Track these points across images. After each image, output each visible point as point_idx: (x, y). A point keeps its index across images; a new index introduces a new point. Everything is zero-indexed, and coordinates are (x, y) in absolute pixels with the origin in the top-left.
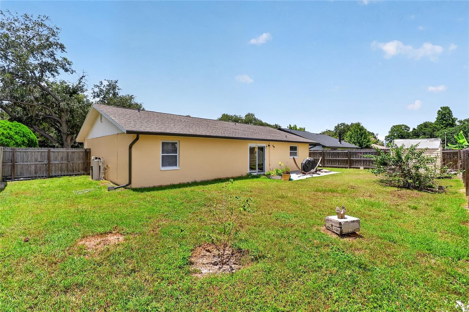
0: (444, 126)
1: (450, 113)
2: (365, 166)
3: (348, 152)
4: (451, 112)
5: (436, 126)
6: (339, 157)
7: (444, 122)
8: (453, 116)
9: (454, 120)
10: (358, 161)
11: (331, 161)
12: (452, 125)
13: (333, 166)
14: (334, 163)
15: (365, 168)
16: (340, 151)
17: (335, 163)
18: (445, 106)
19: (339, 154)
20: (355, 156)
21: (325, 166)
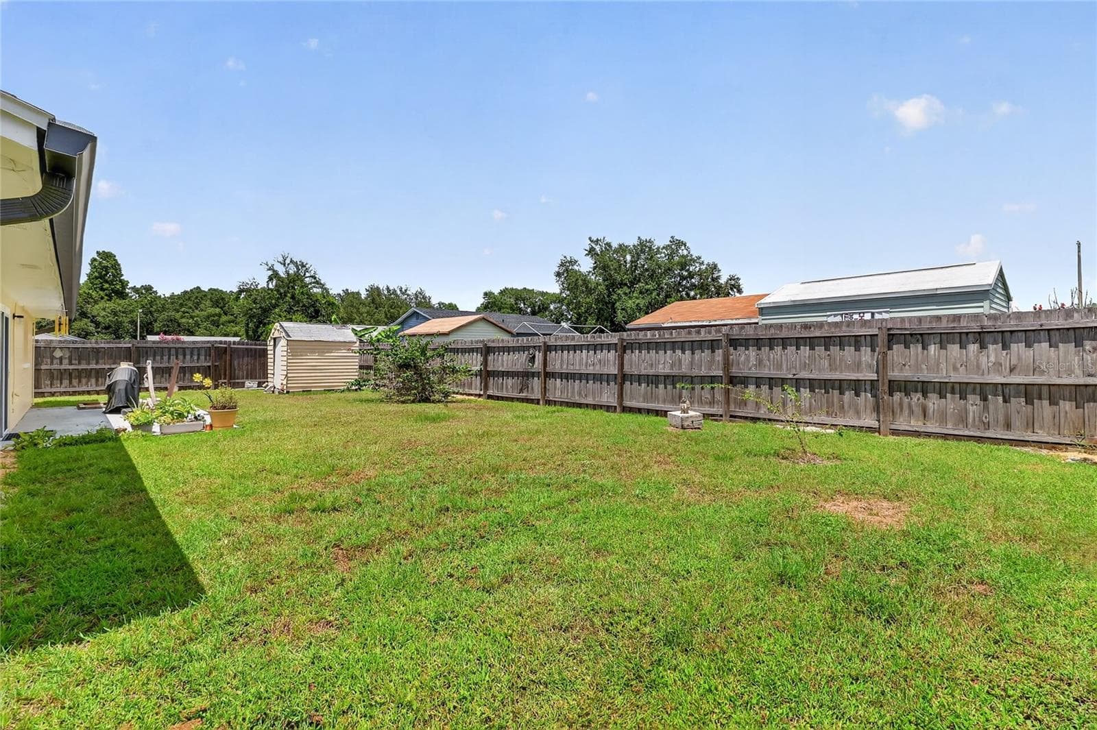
0: (106, 295)
1: (116, 267)
2: (181, 383)
3: (133, 349)
4: (119, 265)
5: (91, 291)
6: (100, 361)
7: (106, 286)
8: (122, 275)
9: (124, 284)
10: (161, 371)
11: (66, 376)
12: (121, 294)
13: (77, 389)
14: (80, 381)
15: (181, 388)
16: (103, 345)
17: (84, 381)
18: (106, 251)
19: (100, 354)
20: (159, 358)
21: (44, 393)
